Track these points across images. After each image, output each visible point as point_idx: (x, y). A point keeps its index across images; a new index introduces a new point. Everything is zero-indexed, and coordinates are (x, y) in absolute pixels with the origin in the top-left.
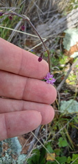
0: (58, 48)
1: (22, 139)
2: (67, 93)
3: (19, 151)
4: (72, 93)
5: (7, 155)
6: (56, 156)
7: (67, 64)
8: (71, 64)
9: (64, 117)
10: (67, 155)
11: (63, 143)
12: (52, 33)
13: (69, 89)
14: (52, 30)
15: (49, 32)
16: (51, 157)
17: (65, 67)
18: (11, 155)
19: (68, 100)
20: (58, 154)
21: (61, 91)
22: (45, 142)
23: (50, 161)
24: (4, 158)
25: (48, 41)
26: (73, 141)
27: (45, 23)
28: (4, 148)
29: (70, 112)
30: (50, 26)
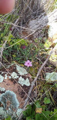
0: (44, 36)
1: (20, 98)
2: (51, 68)
3: (18, 106)
4: (54, 67)
5: (9, 109)
6: (42, 110)
7: (50, 47)
8: (53, 47)
9: (48, 84)
10: (50, 110)
11: (47, 101)
12: (40, 26)
13: (52, 64)
14: (40, 24)
15: (38, 26)
16: (39, 110)
17: (49, 49)
18: (12, 109)
19: (51, 72)
20: (44, 109)
21: (46, 66)
22: (35, 100)
23: (38, 113)
24: (8, 111)
25: (37, 31)
26: (55, 100)
27: (35, 19)
28: (8, 104)
29: (53, 80)
30: (39, 21)
